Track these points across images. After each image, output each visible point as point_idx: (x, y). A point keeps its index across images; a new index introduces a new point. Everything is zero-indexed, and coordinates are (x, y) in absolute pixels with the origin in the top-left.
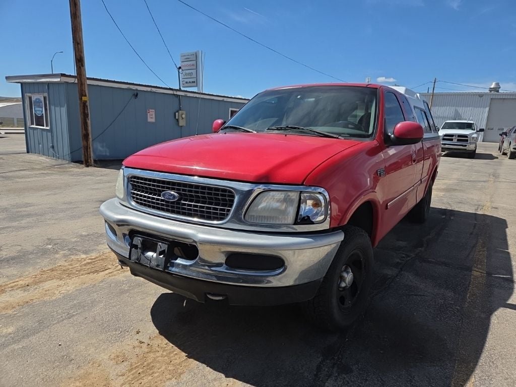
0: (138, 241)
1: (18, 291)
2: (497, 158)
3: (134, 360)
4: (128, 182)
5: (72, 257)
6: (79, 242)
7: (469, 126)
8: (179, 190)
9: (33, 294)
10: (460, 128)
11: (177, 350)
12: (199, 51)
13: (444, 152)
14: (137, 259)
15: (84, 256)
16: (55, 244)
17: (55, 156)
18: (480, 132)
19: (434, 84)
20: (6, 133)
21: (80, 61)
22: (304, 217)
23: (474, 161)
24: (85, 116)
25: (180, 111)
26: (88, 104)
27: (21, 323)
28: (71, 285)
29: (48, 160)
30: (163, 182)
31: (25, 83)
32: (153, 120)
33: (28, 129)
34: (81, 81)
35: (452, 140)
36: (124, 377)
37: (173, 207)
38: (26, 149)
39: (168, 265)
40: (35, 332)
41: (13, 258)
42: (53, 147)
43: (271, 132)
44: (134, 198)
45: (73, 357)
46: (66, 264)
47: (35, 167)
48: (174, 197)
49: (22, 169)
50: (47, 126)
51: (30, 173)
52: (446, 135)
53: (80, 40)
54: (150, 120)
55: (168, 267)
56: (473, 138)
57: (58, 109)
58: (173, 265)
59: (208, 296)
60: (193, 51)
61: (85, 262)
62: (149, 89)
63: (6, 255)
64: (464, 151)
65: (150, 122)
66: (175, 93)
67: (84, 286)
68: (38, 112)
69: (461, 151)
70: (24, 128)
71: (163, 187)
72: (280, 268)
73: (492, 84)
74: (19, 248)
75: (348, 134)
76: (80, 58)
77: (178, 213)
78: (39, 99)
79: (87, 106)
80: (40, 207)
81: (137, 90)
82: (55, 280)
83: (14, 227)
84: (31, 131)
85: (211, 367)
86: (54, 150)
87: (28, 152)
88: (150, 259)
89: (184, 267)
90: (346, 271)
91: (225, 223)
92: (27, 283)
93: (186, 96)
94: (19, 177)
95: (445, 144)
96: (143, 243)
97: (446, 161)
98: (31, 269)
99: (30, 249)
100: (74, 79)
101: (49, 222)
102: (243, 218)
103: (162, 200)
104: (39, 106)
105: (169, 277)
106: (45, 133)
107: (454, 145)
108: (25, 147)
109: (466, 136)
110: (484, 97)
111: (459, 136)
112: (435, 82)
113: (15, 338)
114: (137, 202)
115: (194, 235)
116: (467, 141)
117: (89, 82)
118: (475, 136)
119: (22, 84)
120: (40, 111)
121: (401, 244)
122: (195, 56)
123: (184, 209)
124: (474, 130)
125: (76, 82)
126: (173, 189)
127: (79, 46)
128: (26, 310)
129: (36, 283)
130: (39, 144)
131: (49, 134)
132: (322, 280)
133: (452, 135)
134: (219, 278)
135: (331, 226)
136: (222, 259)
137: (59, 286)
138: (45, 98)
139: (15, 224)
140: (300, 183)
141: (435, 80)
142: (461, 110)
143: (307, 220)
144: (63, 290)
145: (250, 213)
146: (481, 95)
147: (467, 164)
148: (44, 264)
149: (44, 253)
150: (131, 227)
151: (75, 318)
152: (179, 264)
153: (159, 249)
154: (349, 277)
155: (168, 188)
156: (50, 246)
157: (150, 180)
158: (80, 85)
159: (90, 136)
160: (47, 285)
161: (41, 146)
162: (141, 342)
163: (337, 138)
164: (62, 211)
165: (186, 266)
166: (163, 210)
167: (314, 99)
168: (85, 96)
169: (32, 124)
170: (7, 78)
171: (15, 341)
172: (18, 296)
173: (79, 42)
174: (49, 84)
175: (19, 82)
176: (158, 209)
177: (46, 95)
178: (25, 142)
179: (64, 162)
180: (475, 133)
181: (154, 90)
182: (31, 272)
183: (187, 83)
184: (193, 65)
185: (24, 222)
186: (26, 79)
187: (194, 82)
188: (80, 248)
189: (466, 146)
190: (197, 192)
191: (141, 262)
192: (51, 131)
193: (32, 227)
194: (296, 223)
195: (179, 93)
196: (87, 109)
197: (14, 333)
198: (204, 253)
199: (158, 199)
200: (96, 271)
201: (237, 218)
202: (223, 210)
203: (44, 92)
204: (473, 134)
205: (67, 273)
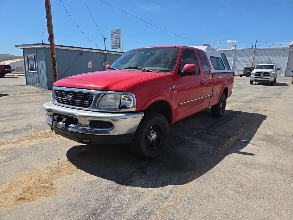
0: (56, 117)
1: (10, 144)
2: (288, 85)
3: (54, 168)
4: (54, 92)
5: (38, 131)
6: (42, 125)
7: (271, 67)
8: (72, 95)
9: (17, 145)
10: (266, 68)
11: (73, 165)
12: (120, 28)
13: (257, 82)
14: (55, 125)
15: (43, 131)
16: (31, 126)
17: (40, 87)
18: (278, 71)
19: (256, 43)
20: (18, 75)
21: (51, 37)
22: (124, 106)
23: (273, 87)
24: (54, 65)
25: (106, 62)
26: (56, 59)
27: (9, 156)
28: (34, 142)
29: (36, 89)
30: (66, 92)
31: (25, 49)
32: (91, 67)
33: (27, 72)
34: (52, 47)
35: (260, 75)
36: (48, 174)
37: (70, 102)
38: (26, 83)
39: (67, 127)
40: (14, 159)
41: (11, 132)
42: (39, 82)
43: (126, 70)
44: (56, 99)
45: (28, 167)
46: (34, 134)
47: (29, 92)
48: (70, 98)
49: (22, 93)
50: (36, 71)
51: (26, 95)
52: (257, 73)
53: (51, 25)
54: (89, 67)
55: (67, 128)
56: (273, 74)
57: (41, 62)
58: (68, 127)
59: (83, 140)
60: (117, 28)
61: (43, 133)
62: (89, 50)
63: (8, 130)
64: (267, 82)
65: (89, 68)
66: (103, 52)
67: (40, 143)
68: (31, 64)
69: (266, 82)
70: (25, 73)
71: (66, 94)
72: (111, 127)
73: (291, 43)
74: (14, 128)
75: (159, 70)
76: (51, 35)
77: (72, 105)
78: (32, 57)
79: (55, 60)
80: (28, 110)
81: (82, 51)
82: (28, 140)
83: (13, 119)
84: (28, 74)
85: (86, 172)
86: (39, 83)
87: (27, 85)
88: (60, 125)
89: (73, 127)
90: (153, 133)
91: (90, 108)
92: (15, 141)
93: (109, 54)
94: (19, 97)
95: (256, 78)
96: (58, 118)
97: (255, 87)
98: (18, 136)
99: (19, 128)
100: (48, 46)
101: (31, 117)
102: (96, 106)
103: (66, 100)
104: (32, 61)
105: (67, 132)
106: (35, 74)
107: (262, 77)
108: (26, 82)
109: (268, 73)
110: (286, 50)
111: (265, 73)
112: (256, 42)
113: (6, 161)
114: (57, 101)
115: (76, 113)
116: (269, 75)
117: (56, 47)
118: (274, 72)
119: (23, 49)
120: (32, 63)
121: (202, 126)
122: (118, 31)
123: (74, 103)
124: (274, 69)
125: (50, 47)
126: (70, 94)
127: (51, 28)
128: (12, 151)
129: (19, 141)
130: (32, 81)
131: (37, 75)
132: (134, 134)
133: (260, 73)
134: (86, 131)
135: (137, 110)
136: (88, 123)
137: (29, 142)
138: (35, 56)
139: (15, 118)
140: (121, 91)
141: (256, 41)
142: (271, 58)
143: (125, 107)
144: (30, 144)
145: (100, 104)
146: (284, 49)
147: (267, 89)
148: (25, 134)
149: (26, 129)
150: (54, 112)
151: (33, 154)
152: (71, 127)
153: (63, 120)
154: (154, 136)
155: (68, 94)
156: (28, 127)
157: (62, 91)
158: (51, 49)
159: (57, 76)
160: (23, 142)
161: (33, 81)
162: (59, 163)
163: (153, 72)
164: (38, 112)
165: (74, 127)
166: (67, 104)
167: (150, 54)
168: (54, 55)
169: (29, 70)
170: (16, 46)
171: (5, 162)
172: (10, 146)
173: (50, 26)
174: (36, 48)
175: (22, 48)
176: (65, 104)
177: (35, 54)
178: (25, 79)
179: (44, 89)
180: (274, 71)
181: (91, 50)
182: (18, 137)
183: (114, 46)
184: (117, 36)
185: (19, 117)
186: (25, 46)
187: (118, 46)
188: (43, 128)
189: (268, 78)
190: (79, 95)
191: (57, 127)
192: (38, 73)
193: (22, 119)
194: (119, 108)
195: (105, 52)
196: (55, 61)
197: (6, 159)
198: (80, 121)
199: (64, 99)
200: (47, 137)
201: (94, 107)
202: (89, 103)
203: (34, 53)
204: (273, 71)
205: (34, 138)
